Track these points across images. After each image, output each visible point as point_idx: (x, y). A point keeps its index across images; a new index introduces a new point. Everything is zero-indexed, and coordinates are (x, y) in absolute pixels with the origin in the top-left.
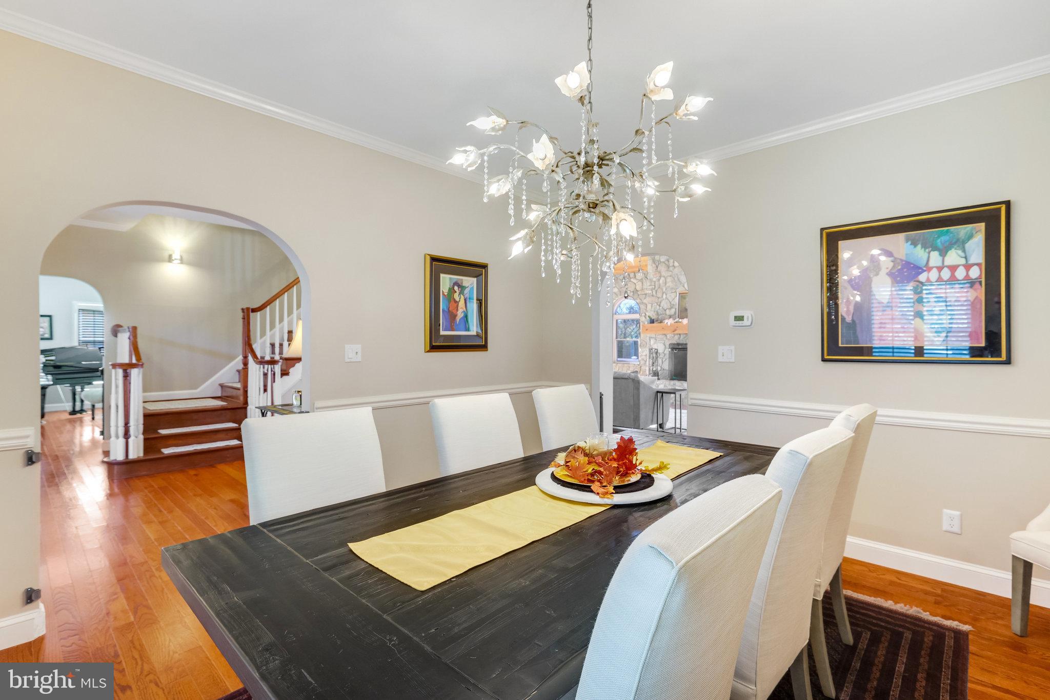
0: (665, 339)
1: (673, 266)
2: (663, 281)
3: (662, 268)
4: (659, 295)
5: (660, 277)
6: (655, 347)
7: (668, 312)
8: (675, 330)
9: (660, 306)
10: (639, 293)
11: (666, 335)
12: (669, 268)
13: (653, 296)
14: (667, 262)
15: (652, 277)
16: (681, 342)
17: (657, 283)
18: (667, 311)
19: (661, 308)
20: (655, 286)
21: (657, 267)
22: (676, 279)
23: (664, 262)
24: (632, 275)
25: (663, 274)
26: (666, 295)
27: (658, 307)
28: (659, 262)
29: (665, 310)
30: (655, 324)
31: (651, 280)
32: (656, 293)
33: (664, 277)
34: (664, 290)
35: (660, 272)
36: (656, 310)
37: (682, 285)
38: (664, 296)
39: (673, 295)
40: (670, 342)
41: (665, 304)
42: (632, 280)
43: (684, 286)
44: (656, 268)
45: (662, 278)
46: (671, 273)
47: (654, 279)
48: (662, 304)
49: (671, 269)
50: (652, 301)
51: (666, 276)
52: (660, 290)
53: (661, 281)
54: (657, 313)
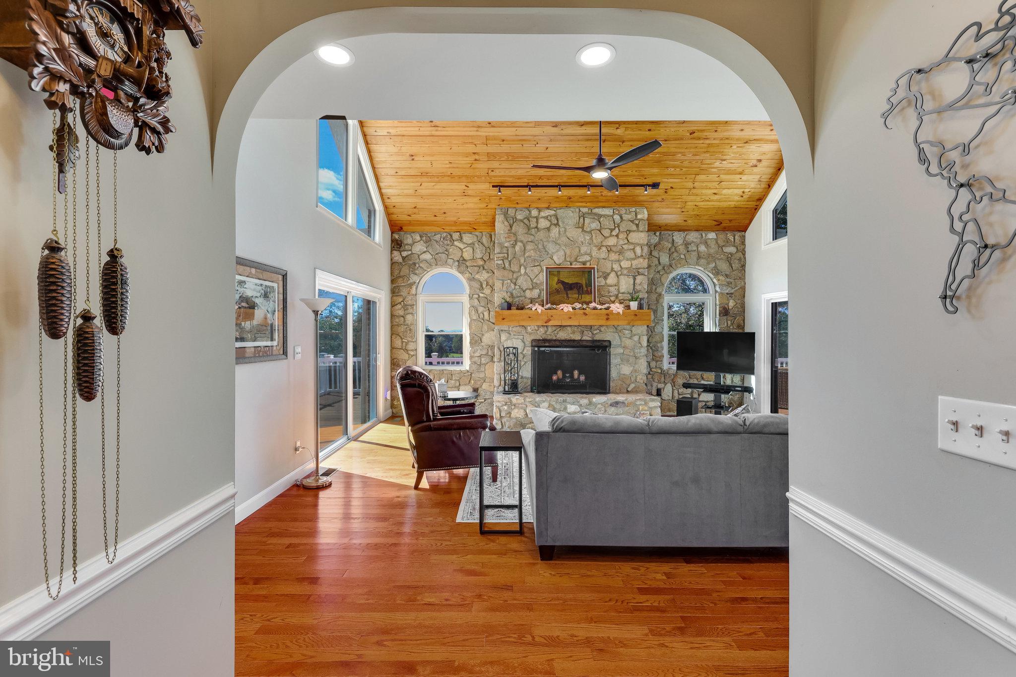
0: (523, 332)
1: (536, 227)
2: (521, 247)
3: (519, 229)
4: (515, 268)
5: (516, 241)
6: (508, 344)
7: (528, 294)
8: (549, 320)
9: (515, 284)
10: (468, 264)
11: (525, 327)
12: (529, 230)
13: (504, 268)
14: (526, 221)
15: (503, 240)
16: (549, 338)
17: (510, 250)
18: (528, 292)
19: (517, 287)
20: (508, 254)
21: (511, 227)
22: (540, 246)
23: (521, 221)
24: (456, 236)
25: (520, 237)
26: (525, 268)
27: (513, 286)
28: (515, 220)
29: (524, 291)
30: (514, 311)
31: (501, 245)
32: (510, 264)
33: (522, 242)
34: (522, 261)
35: (515, 234)
36: (510, 289)
37: (549, 256)
38: (523, 271)
39: (536, 270)
40: (533, 337)
41: (523, 282)
42: (456, 243)
43: (552, 258)
44: (509, 228)
45: (519, 244)
46: (532, 237)
47: (506, 245)
48: (519, 282)
49: (533, 232)
50: (503, 276)
51: (525, 241)
52: (514, 261)
53: (517, 248)
54: (512, 294)
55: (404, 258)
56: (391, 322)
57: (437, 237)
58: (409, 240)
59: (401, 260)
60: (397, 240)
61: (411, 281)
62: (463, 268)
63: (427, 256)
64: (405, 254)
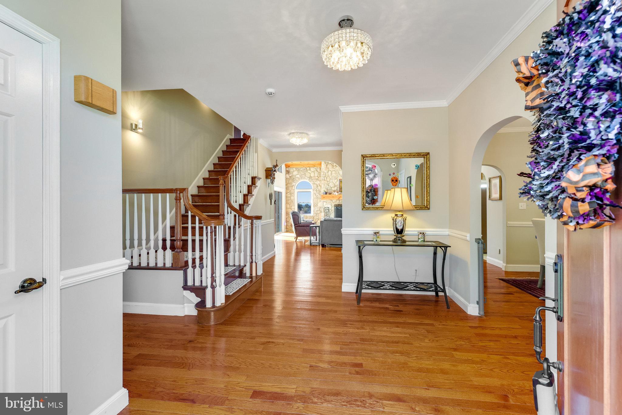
0: (331, 202)
3: (330, 166)
4: (328, 180)
6: (326, 206)
7: (333, 189)
9: (328, 185)
11: (332, 200)
13: (325, 180)
15: (324, 170)
16: (340, 204)
17: (327, 174)
18: (333, 188)
19: (329, 186)
21: (327, 166)
22: (337, 172)
23: (330, 163)
24: (308, 168)
25: (330, 169)
26: (332, 180)
28: (328, 163)
29: (331, 188)
30: (328, 195)
33: (330, 171)
34: (331, 177)
35: (328, 168)
36: (327, 187)
39: (336, 180)
40: (335, 204)
41: (331, 185)
42: (308, 171)
45: (330, 172)
46: (334, 169)
47: (325, 172)
48: (330, 185)
49: (335, 167)
50: (324, 183)
51: (332, 170)
52: (328, 178)
53: (329, 173)
54: (327, 189)
55: (290, 177)
56: (286, 199)
57: (302, 169)
58: (292, 171)
59: (289, 177)
60: (288, 171)
61: (293, 185)
62: (311, 180)
63: (298, 176)
64: (290, 175)
